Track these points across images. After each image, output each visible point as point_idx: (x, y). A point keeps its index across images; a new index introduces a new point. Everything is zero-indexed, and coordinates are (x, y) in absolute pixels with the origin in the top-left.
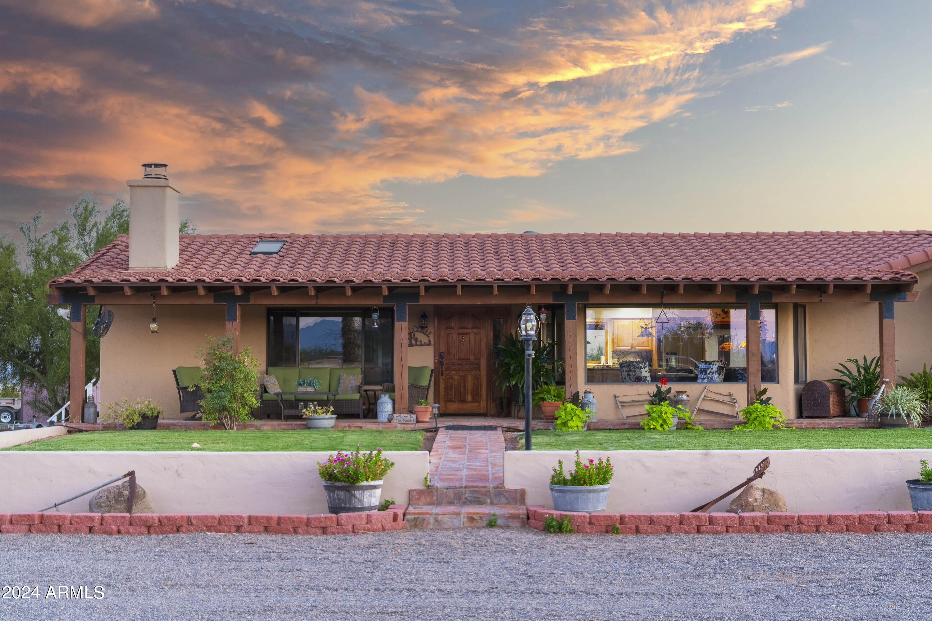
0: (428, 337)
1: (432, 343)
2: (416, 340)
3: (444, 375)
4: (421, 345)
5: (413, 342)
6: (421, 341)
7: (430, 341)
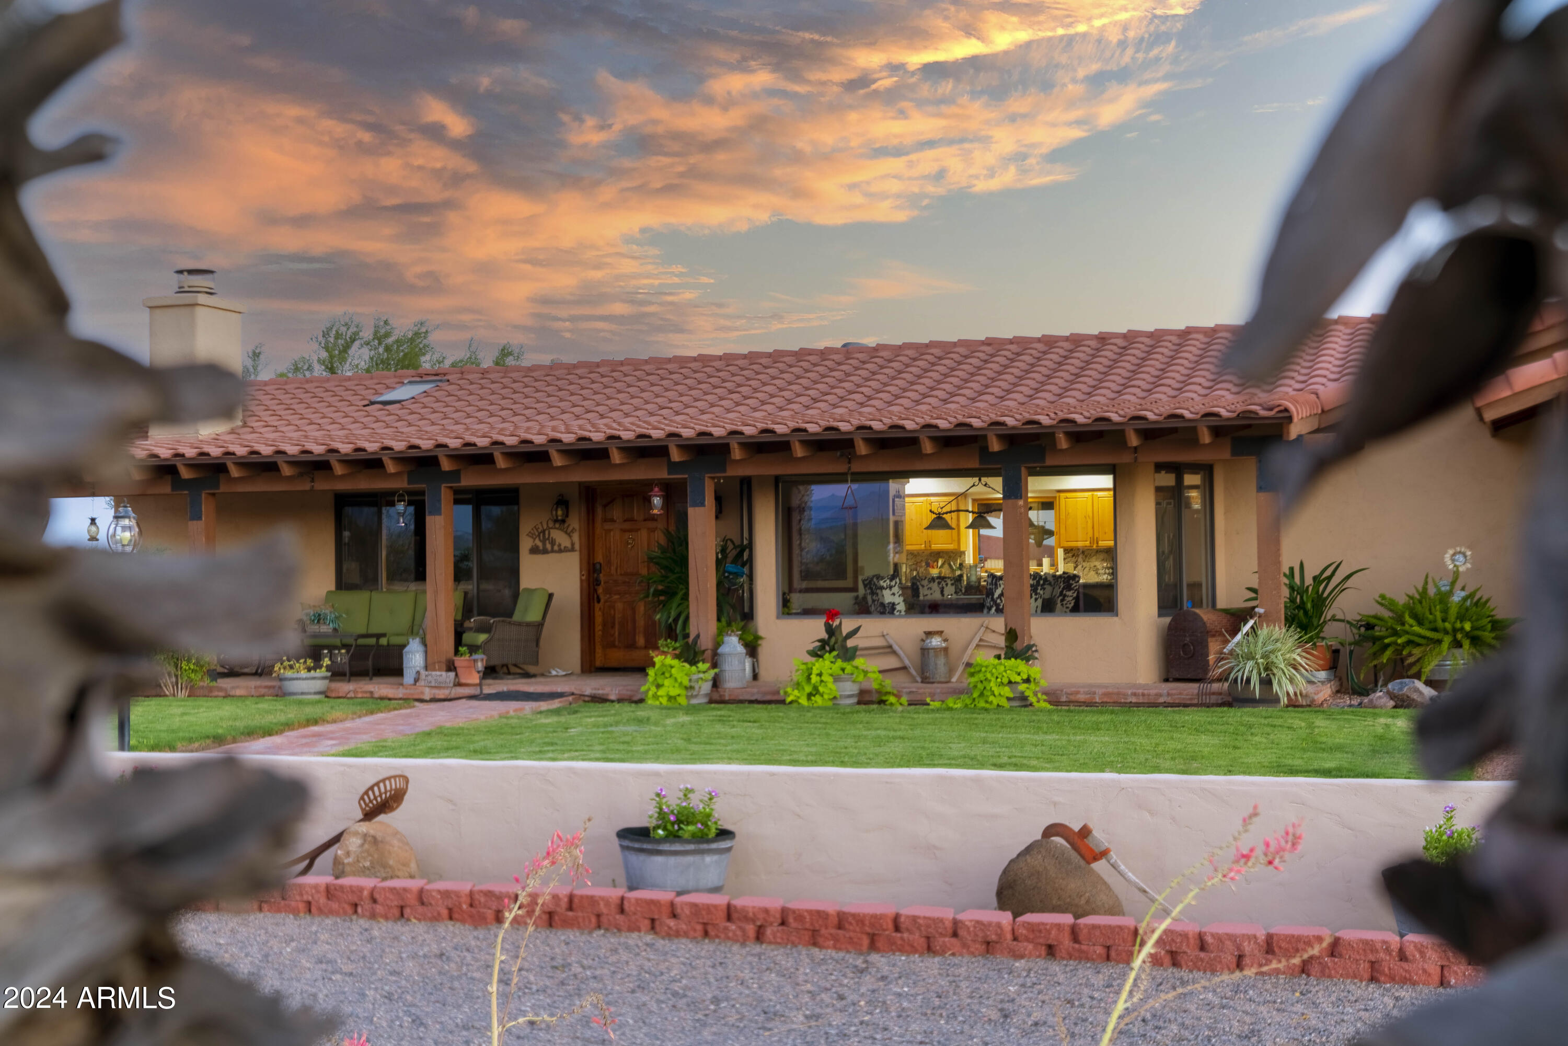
0: (570, 537)
1: (577, 547)
2: (553, 543)
3: (602, 601)
4: (560, 551)
5: (549, 546)
6: (560, 545)
7: (573, 544)
